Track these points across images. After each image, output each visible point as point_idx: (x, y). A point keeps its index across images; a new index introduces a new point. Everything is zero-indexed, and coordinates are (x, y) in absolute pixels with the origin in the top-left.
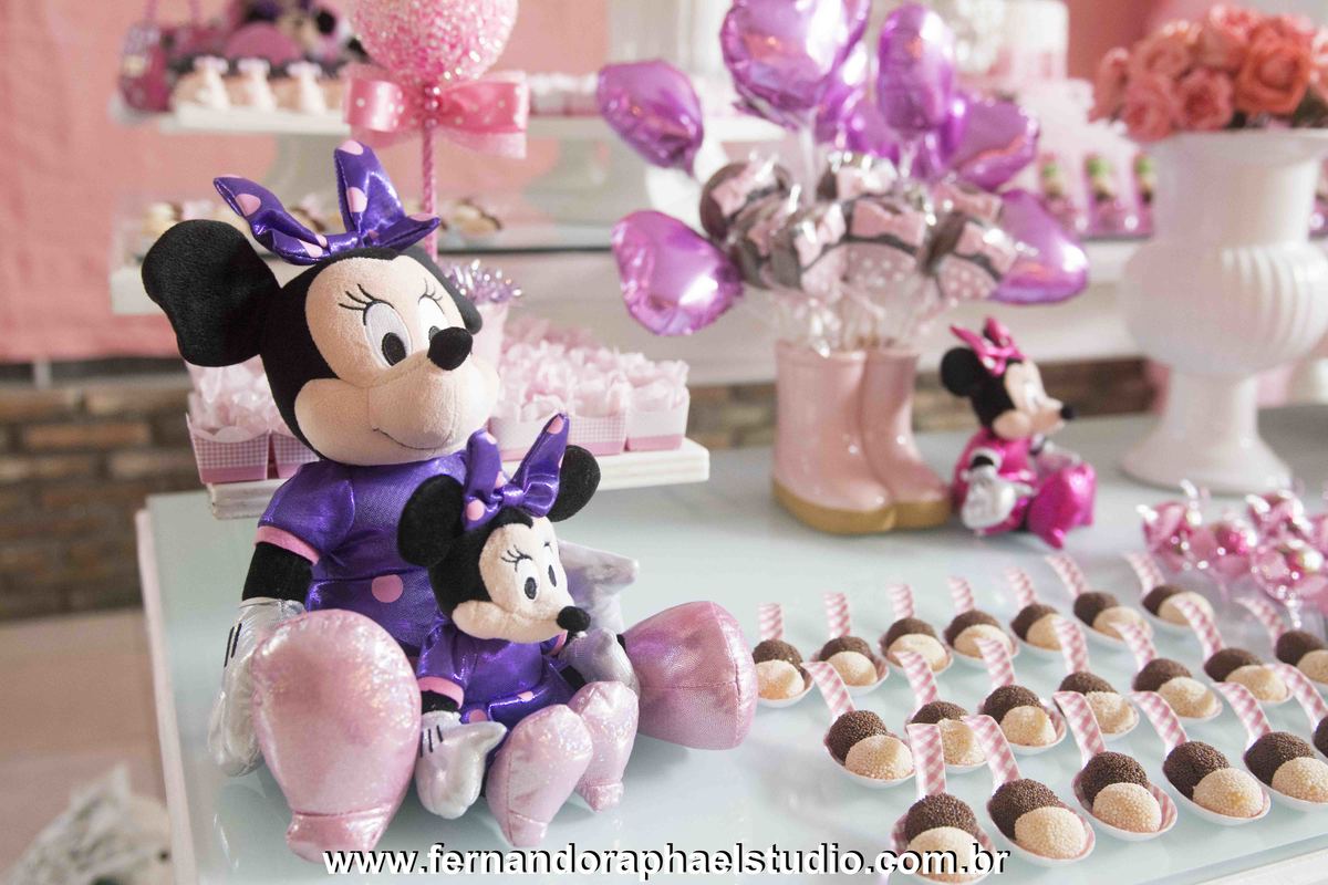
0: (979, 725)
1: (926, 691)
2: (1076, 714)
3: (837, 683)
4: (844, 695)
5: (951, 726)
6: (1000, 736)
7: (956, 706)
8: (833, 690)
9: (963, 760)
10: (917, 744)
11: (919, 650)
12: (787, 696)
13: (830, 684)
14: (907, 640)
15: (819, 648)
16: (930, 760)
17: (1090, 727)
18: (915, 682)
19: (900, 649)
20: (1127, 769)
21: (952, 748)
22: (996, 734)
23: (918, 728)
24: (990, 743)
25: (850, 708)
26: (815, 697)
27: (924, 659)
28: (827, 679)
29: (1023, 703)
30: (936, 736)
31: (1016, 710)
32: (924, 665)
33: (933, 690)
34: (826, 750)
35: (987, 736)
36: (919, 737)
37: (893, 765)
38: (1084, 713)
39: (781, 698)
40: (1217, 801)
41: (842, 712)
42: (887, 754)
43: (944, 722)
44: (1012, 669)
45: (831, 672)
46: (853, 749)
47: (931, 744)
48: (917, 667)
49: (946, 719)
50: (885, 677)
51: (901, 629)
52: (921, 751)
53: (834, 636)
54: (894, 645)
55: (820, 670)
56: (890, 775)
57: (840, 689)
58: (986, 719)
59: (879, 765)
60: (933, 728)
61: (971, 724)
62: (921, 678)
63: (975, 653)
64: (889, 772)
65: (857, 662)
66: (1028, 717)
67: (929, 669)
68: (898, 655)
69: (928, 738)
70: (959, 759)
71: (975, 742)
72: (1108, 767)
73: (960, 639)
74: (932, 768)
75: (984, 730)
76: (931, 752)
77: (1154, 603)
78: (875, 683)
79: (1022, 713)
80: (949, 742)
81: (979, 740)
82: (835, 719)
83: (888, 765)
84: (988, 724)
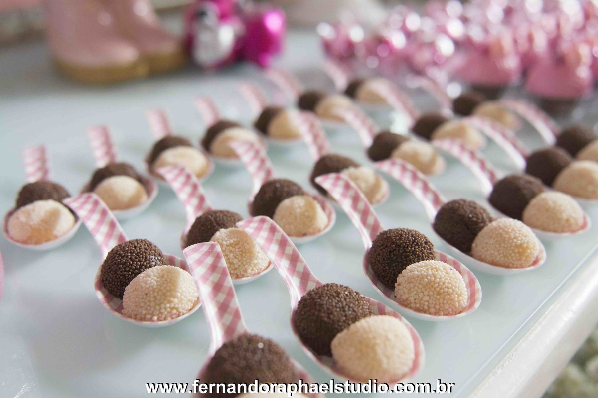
0: (259, 229)
1: (195, 201)
2: (344, 195)
3: (104, 213)
4: (112, 225)
5: (229, 236)
6: (282, 236)
7: (228, 212)
8: (100, 222)
9: (249, 271)
10: (200, 271)
11: (182, 162)
12: (56, 237)
13: (96, 217)
14: (169, 155)
15: (86, 178)
16: (217, 287)
17: (361, 206)
18: (183, 195)
19: (164, 165)
20: (417, 244)
21: (235, 261)
22: (277, 236)
23: (195, 250)
24: (274, 247)
25: (121, 238)
26: (83, 234)
27: (188, 170)
28: (92, 211)
29: (290, 194)
30: (218, 257)
31: (286, 202)
32: (189, 177)
33: (202, 199)
34: (100, 295)
35: (269, 240)
36: (200, 262)
37: (176, 301)
38: (351, 193)
39: (48, 240)
40: (505, 256)
41: (113, 244)
42: (167, 288)
43: (221, 234)
44: (269, 164)
45: (96, 203)
46: (128, 289)
47: (214, 268)
48: (182, 179)
49: (223, 230)
50: (155, 193)
51: (162, 146)
52: (205, 278)
53: (101, 164)
54: (159, 162)
55: (84, 203)
56: (175, 311)
57: (107, 220)
58: (263, 221)
59: (160, 305)
60: (213, 247)
61: (249, 230)
62: (188, 189)
63: (232, 154)
64: (172, 309)
65: (124, 186)
66: (300, 207)
67: (194, 179)
68: (162, 171)
69: (210, 260)
70: (245, 271)
71: (257, 249)
72: (399, 246)
73: (217, 145)
74: (222, 297)
75: (264, 234)
76: (215, 277)
77: (352, 91)
78: (146, 201)
79: (292, 204)
80: (231, 255)
81: (262, 248)
82: (105, 255)
83: (170, 302)
84: (266, 226)
